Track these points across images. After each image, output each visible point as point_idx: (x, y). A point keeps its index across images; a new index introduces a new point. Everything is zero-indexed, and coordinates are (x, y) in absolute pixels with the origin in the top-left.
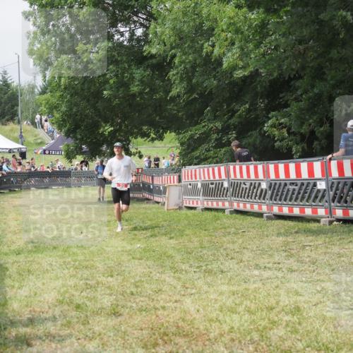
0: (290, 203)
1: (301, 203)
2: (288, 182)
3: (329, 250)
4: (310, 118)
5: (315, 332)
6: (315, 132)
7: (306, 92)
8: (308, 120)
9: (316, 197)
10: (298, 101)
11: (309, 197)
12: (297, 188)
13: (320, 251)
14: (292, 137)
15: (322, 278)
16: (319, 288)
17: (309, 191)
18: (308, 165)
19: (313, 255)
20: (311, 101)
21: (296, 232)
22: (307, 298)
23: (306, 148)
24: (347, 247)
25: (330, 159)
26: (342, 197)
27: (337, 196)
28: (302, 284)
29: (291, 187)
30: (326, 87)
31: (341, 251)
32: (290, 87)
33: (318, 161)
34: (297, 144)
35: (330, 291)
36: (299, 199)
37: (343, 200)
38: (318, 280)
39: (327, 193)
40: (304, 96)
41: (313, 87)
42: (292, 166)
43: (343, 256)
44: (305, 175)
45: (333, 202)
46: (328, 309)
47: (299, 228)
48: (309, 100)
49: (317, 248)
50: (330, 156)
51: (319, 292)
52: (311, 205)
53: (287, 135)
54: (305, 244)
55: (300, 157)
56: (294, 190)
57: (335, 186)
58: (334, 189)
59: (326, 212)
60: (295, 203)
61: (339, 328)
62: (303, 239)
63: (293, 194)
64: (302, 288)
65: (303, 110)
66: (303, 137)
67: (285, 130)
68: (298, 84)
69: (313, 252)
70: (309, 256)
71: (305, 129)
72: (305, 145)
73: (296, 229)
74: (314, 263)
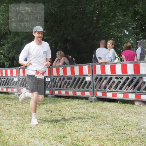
0: (2, 86)
1: (7, 87)
2: (2, 78)
3: (17, 106)
4: (13, 51)
5: (6, 141)
6: (15, 57)
7: (11, 40)
8: (12, 52)
9: (13, 84)
10: (8, 44)
11: (11, 84)
12: (5, 80)
13: (13, 107)
14: (5, 59)
15: (12, 118)
16: (10, 122)
17: (10, 82)
18: (11, 70)
19: (10, 108)
20: (13, 44)
21: (4, 99)
22: (5, 127)
23: (11, 63)
24: (24, 105)
25: (20, 69)
26: (24, 84)
27: (22, 84)
28: (3, 120)
29: (3, 80)
30: (20, 38)
31: (22, 107)
32: (5, 37)
33: (15, 69)
34: (7, 61)
35: (15, 124)
36: (6, 85)
37: (24, 86)
38: (10, 119)
39: (18, 82)
40: (10, 42)
41: (15, 38)
42: (4, 71)
43: (22, 109)
44: (9, 74)
45: (20, 86)
46: (13, 131)
47: (5, 97)
48: (12, 43)
49: (12, 105)
50: (20, 67)
51: (10, 124)
52: (11, 87)
53: (3, 57)
54: (7, 104)
55: (8, 67)
56: (4, 81)
57: (21, 80)
58: (21, 81)
59: (17, 90)
60: (5, 86)
61: (16, 139)
62: (6, 101)
63: (4, 82)
64: (3, 122)
65: (10, 48)
66: (10, 59)
67: (2, 56)
68: (8, 36)
69: (10, 107)
70: (8, 109)
71: (10, 55)
72: (11, 62)
73: (4, 98)
74: (10, 112)
